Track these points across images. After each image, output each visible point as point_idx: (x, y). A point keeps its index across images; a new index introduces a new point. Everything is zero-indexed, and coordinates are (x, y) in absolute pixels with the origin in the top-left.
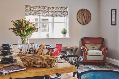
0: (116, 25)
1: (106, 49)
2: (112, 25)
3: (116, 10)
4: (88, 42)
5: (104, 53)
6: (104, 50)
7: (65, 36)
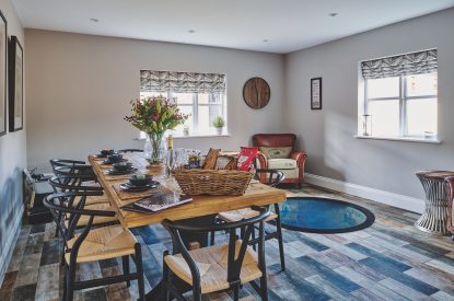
0: (320, 108)
1: (304, 156)
2: (312, 109)
3: (320, 79)
4: (266, 143)
5: (299, 163)
6: (300, 158)
7: (221, 131)
